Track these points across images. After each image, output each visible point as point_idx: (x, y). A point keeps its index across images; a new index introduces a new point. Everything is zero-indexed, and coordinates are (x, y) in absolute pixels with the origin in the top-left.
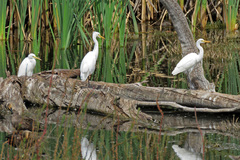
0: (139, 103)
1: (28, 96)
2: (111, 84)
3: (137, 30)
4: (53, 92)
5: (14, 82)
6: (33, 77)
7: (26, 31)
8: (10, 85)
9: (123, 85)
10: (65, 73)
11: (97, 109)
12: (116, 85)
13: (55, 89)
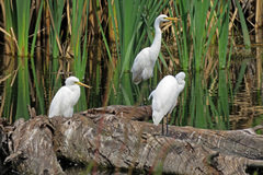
0: (251, 162)
1: (66, 149)
2: (204, 131)
3: (247, 41)
4: (107, 144)
5: (42, 127)
6: (73, 118)
8: (36, 130)
9: (223, 133)
10: (126, 112)
11: (180, 171)
12: (213, 133)
13: (110, 138)
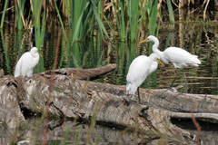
0: (174, 114)
1: (27, 102)
3: (172, 18)
4: (60, 98)
5: (9, 85)
6: (34, 78)
7: (26, 17)
8: (4, 87)
9: (152, 91)
10: (75, 73)
11: (118, 121)
13: (62, 94)
